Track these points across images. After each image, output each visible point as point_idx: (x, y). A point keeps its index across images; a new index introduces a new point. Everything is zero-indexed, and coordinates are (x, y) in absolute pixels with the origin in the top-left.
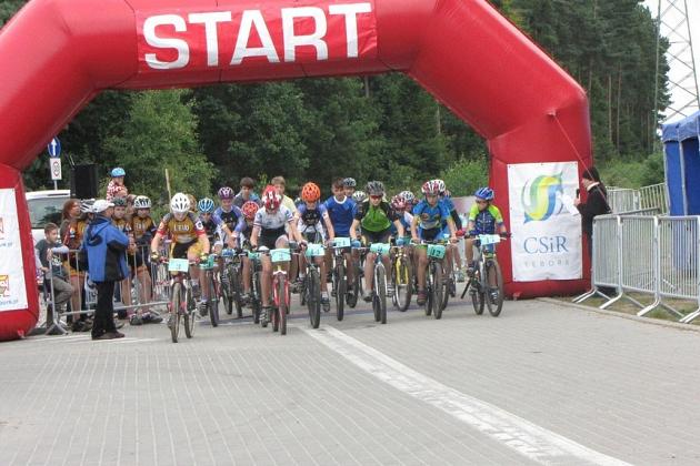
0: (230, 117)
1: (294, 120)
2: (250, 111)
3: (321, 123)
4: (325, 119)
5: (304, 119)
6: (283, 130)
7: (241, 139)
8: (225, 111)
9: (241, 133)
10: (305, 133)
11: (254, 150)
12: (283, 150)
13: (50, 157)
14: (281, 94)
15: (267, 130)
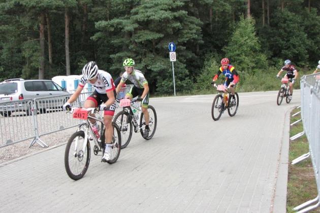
0: (282, 42)
1: (304, 43)
2: (289, 40)
3: (313, 44)
4: (315, 43)
5: (307, 43)
6: (300, 46)
7: (286, 49)
8: (281, 40)
9: (286, 47)
10: (307, 47)
11: (290, 52)
12: (300, 52)
13: (169, 51)
14: (300, 35)
15: (294, 46)
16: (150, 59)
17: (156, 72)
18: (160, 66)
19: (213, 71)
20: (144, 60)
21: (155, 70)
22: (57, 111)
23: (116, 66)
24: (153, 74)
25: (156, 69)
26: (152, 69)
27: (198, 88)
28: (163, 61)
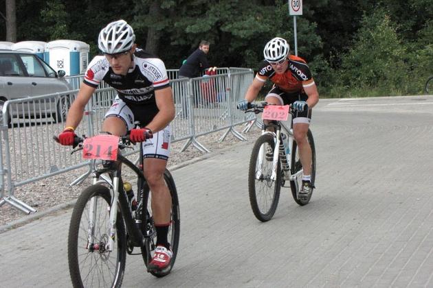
16: (228, 6)
17: (243, 40)
18: (255, 26)
19: (383, 39)
20: (213, 9)
21: (242, 34)
22: (38, 124)
23: (143, 21)
24: (235, 45)
25: (245, 32)
26: (235, 32)
27: (347, 82)
28: (259, 11)
